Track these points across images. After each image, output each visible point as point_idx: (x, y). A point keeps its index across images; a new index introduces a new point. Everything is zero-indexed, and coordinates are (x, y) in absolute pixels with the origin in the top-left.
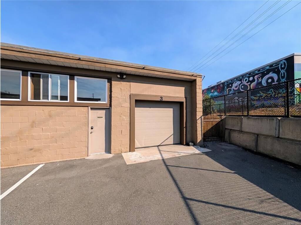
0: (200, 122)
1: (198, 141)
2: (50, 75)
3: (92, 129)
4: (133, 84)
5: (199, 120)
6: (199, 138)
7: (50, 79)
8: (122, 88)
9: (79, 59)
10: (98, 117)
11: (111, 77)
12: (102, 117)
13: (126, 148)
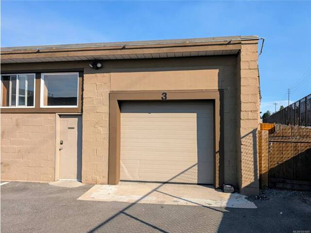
0: (252, 141)
1: (244, 184)
2: (17, 75)
3: (61, 144)
4: (113, 75)
5: (247, 137)
6: (247, 178)
7: (17, 80)
8: (97, 84)
9: (38, 52)
10: (69, 128)
11: (83, 69)
12: (73, 128)
13: (104, 177)
